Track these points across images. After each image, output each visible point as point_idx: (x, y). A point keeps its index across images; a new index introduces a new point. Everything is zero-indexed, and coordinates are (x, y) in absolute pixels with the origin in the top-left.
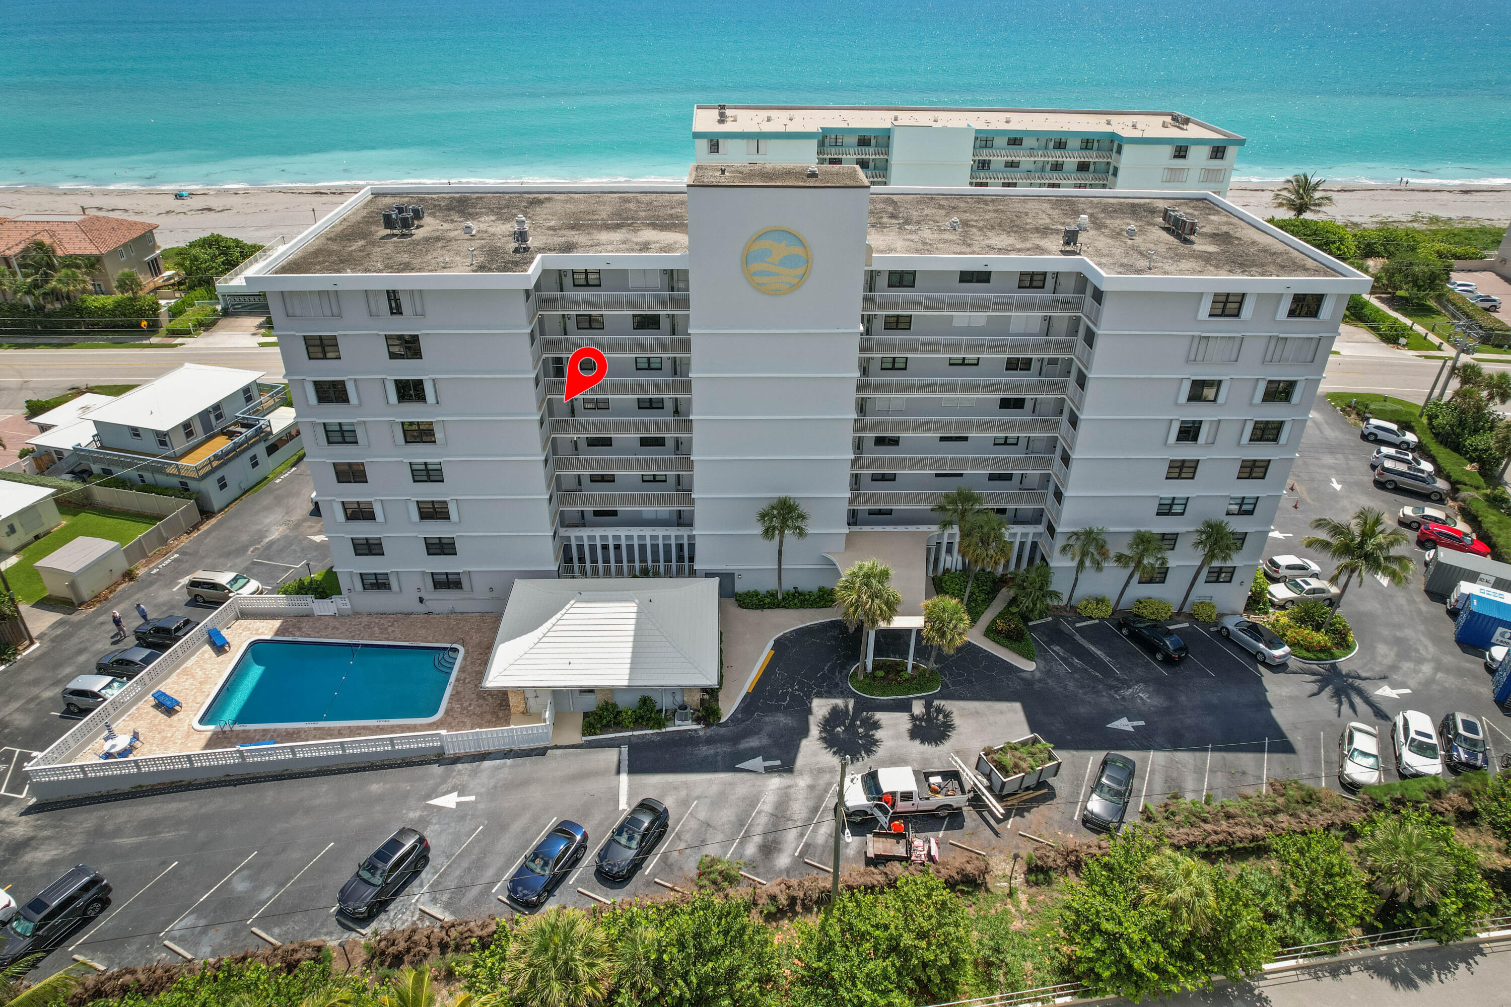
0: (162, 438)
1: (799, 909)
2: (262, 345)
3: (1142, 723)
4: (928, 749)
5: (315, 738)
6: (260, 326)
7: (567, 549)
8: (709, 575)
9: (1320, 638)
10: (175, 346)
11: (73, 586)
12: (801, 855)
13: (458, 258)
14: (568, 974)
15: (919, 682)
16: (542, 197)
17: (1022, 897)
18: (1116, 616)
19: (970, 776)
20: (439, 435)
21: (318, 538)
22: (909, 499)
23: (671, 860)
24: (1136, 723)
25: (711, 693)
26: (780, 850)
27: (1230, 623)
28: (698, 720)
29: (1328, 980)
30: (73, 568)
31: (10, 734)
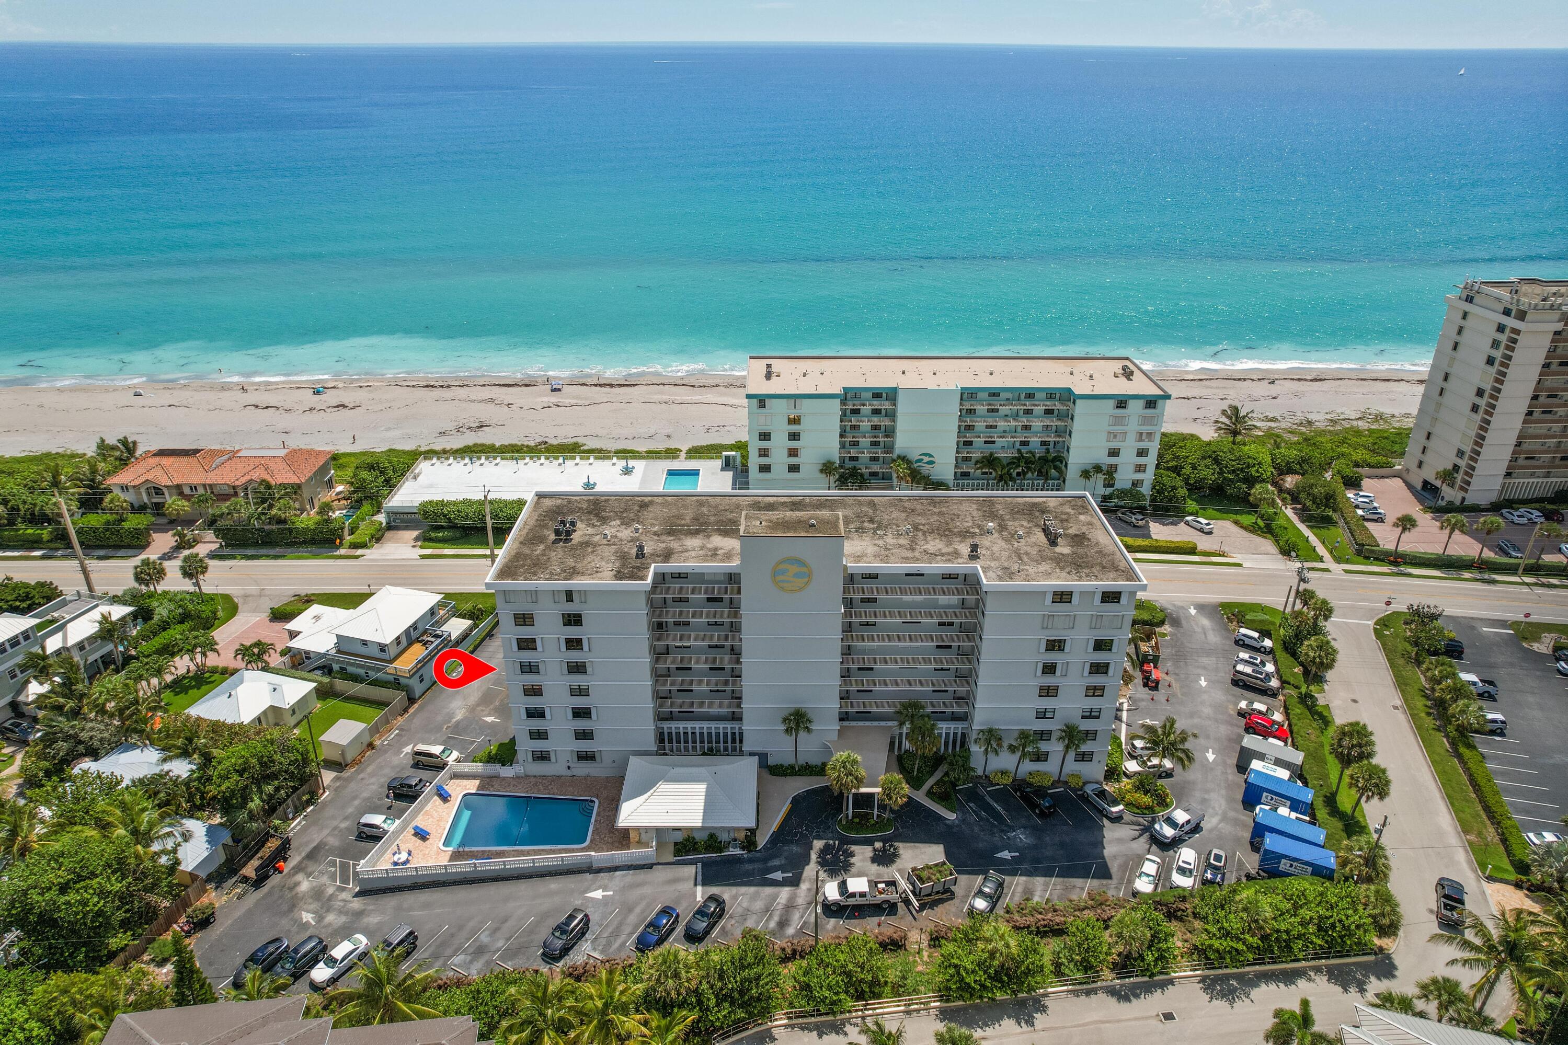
0: (382, 648)
1: (798, 957)
2: (423, 557)
3: (1017, 854)
4: (882, 869)
5: (514, 856)
6: (417, 539)
7: (662, 734)
8: (752, 754)
9: (1146, 799)
10: (357, 557)
11: (343, 754)
12: (801, 928)
13: (603, 563)
14: (676, 975)
15: (881, 825)
16: (647, 499)
17: (925, 954)
18: (1016, 783)
19: (903, 885)
20: (589, 669)
21: (489, 719)
22: (880, 705)
23: (727, 929)
24: (1013, 854)
25: (752, 832)
26: (789, 925)
27: (1089, 789)
28: (743, 848)
29: (1083, 997)
30: (344, 742)
31: (330, 849)
